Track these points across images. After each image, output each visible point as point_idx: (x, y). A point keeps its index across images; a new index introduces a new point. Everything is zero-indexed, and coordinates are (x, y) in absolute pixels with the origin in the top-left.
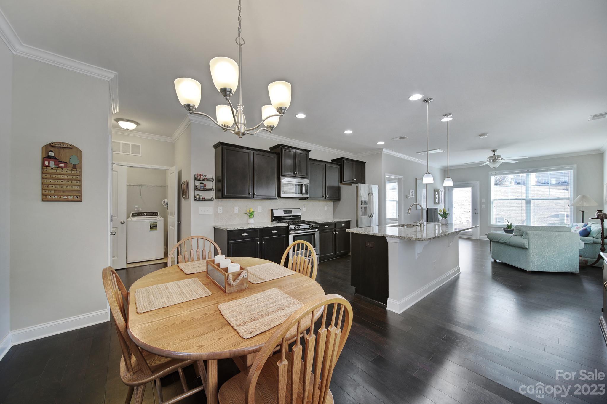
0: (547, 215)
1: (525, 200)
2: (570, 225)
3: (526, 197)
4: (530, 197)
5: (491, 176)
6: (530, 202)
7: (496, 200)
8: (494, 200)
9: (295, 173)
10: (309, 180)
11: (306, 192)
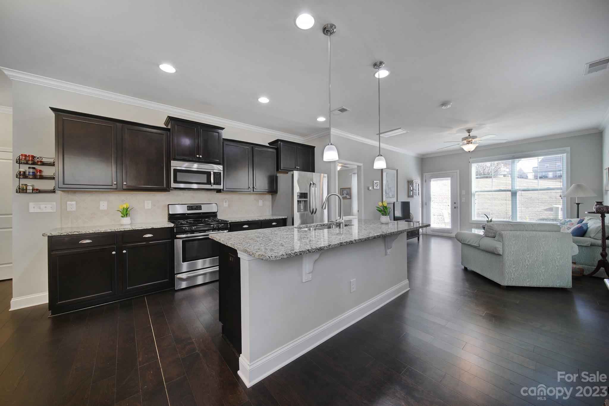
0: (540, 209)
1: (510, 191)
2: (563, 221)
3: (512, 187)
4: (517, 188)
5: (472, 164)
6: (517, 194)
7: (478, 192)
8: (476, 192)
9: (198, 156)
10: (222, 166)
11: (218, 182)
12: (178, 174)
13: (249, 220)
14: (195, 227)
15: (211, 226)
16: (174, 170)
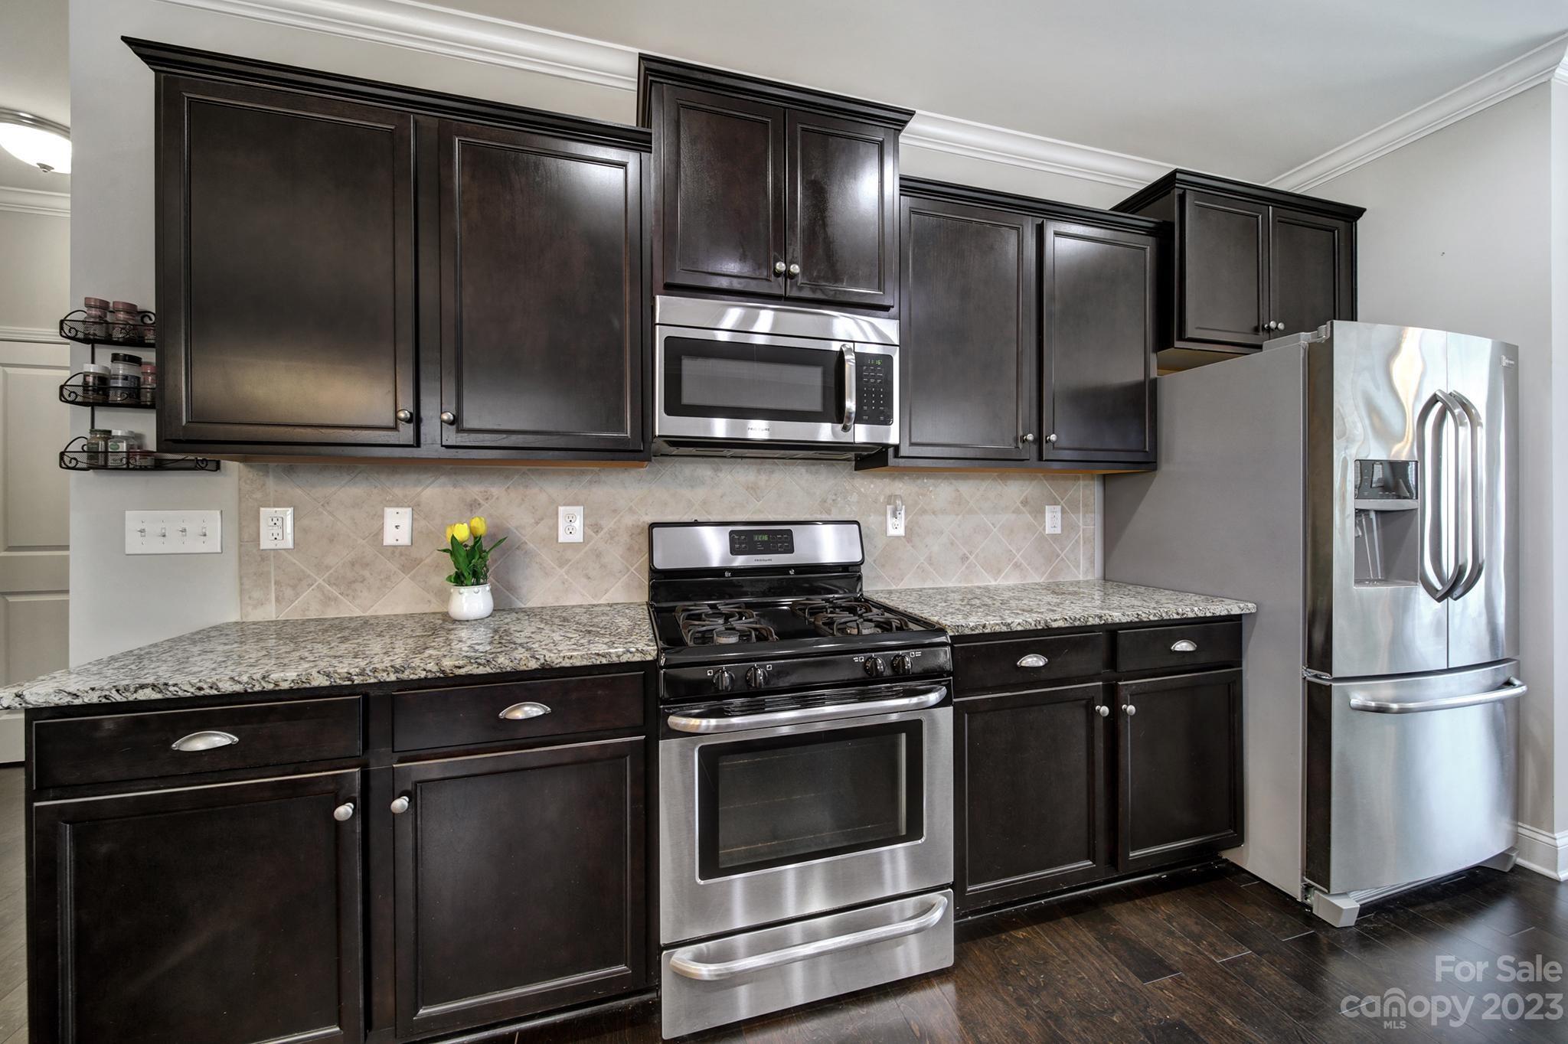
9: (781, 266)
10: (898, 321)
11: (875, 410)
12: (690, 367)
13: (1055, 625)
14: (769, 666)
15: (856, 659)
16: (669, 340)
